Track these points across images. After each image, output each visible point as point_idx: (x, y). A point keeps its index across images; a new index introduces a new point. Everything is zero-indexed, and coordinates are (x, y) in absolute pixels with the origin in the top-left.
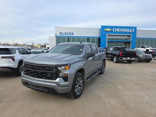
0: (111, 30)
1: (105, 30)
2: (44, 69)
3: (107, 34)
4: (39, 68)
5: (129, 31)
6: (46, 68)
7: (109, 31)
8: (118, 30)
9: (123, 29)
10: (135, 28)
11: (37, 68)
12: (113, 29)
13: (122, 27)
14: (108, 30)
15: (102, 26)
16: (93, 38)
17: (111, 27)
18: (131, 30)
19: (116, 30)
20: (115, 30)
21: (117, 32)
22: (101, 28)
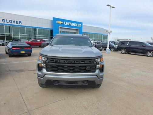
0: (62, 23)
1: (57, 22)
2: (83, 62)
3: (59, 27)
4: (78, 62)
5: (77, 25)
6: (86, 62)
7: (60, 24)
8: (68, 24)
9: (72, 23)
10: (81, 23)
11: (74, 62)
12: (64, 22)
13: (72, 22)
14: (60, 22)
15: (54, 18)
16: (45, 30)
17: (62, 20)
18: (78, 25)
19: (67, 23)
20: (65, 23)
21: (67, 26)
22: (52, 20)
